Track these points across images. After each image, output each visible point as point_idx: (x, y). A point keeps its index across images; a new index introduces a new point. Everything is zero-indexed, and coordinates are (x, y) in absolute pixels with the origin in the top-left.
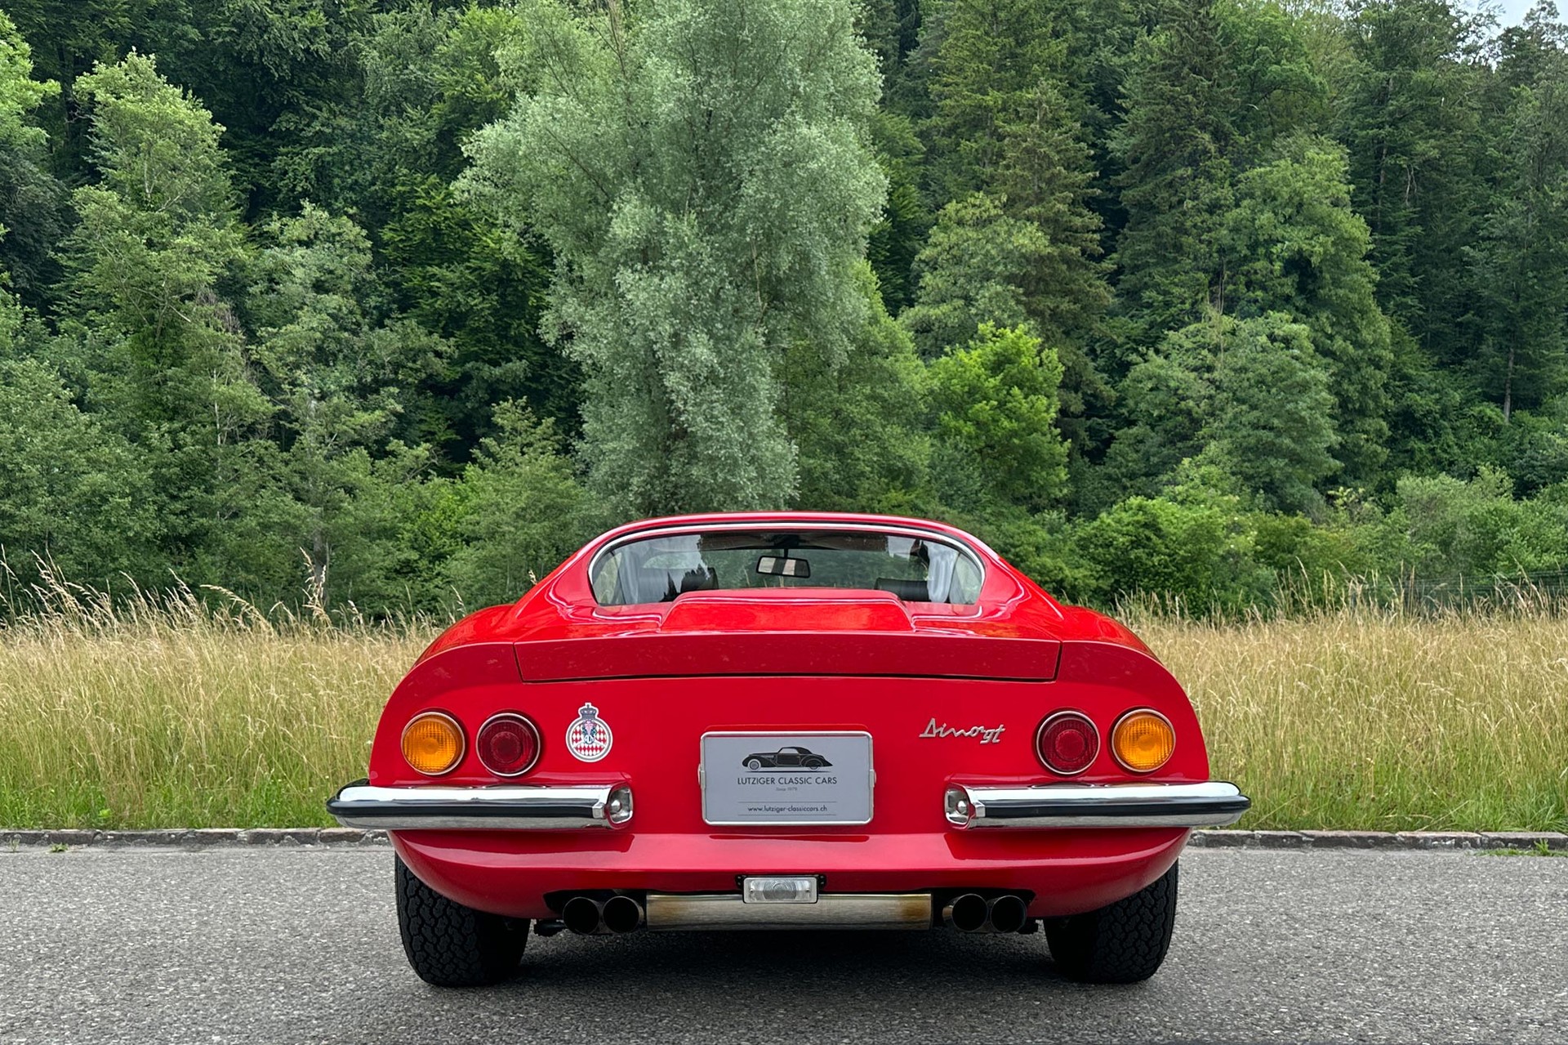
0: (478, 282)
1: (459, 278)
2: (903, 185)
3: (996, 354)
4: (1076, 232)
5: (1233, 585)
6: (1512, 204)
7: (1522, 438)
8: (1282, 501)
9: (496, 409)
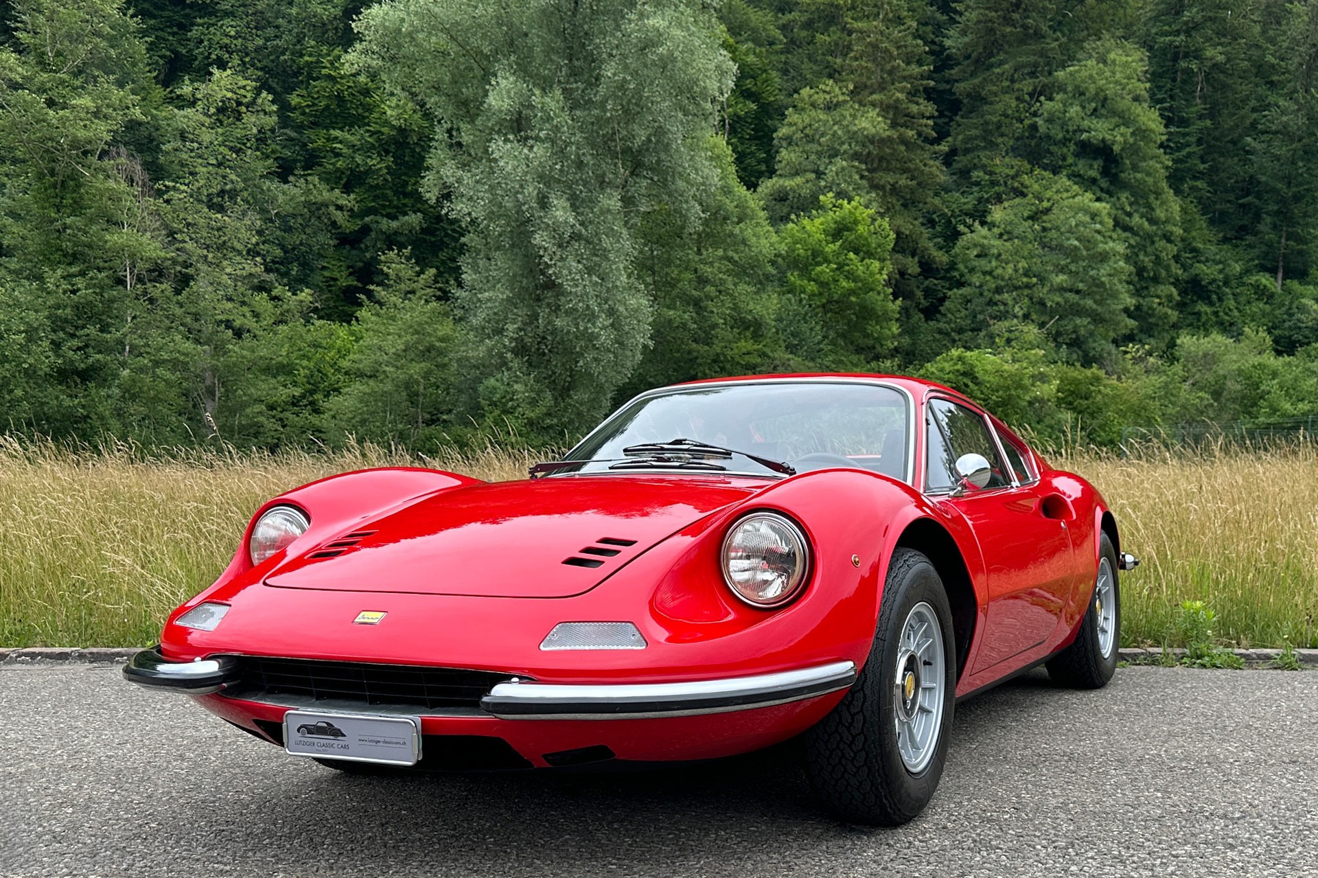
0: (377, 145)
1: (359, 140)
2: (766, 71)
3: (836, 222)
4: (913, 117)
5: (1039, 427)
6: (1286, 104)
7: (1291, 303)
8: (1086, 354)
9: (383, 258)
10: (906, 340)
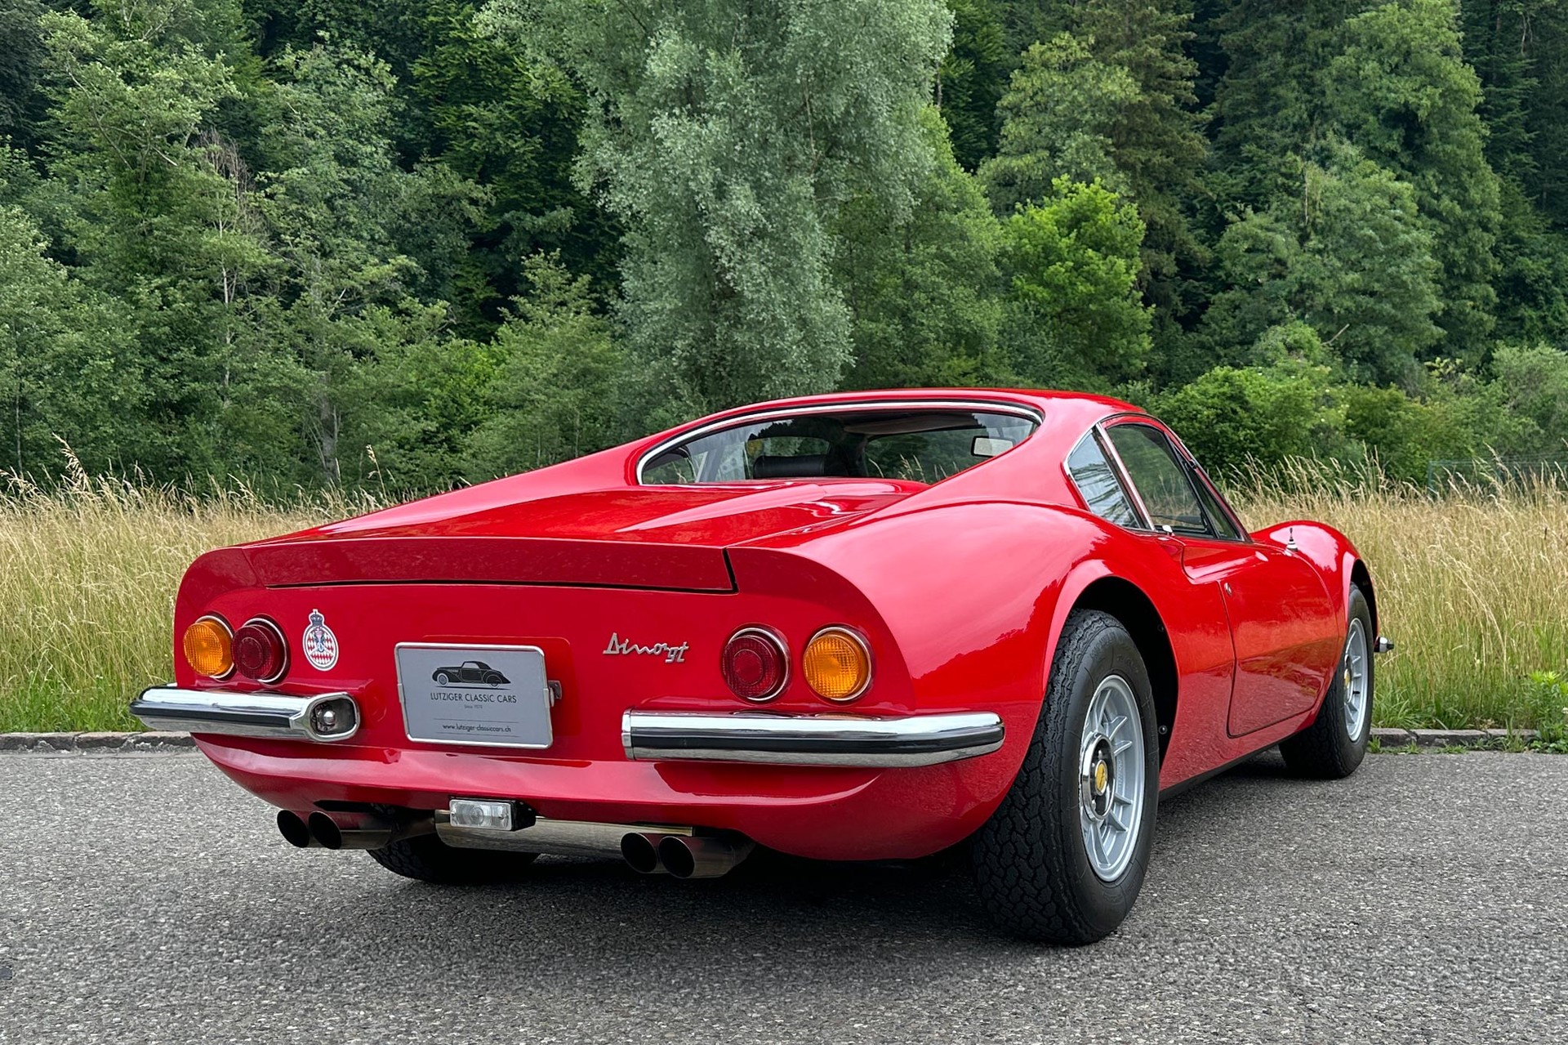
0: (519, 123)
1: (498, 118)
2: (986, 23)
3: (1072, 211)
4: (1170, 78)
8: (1381, 371)
9: (527, 263)
10: (1160, 358)
